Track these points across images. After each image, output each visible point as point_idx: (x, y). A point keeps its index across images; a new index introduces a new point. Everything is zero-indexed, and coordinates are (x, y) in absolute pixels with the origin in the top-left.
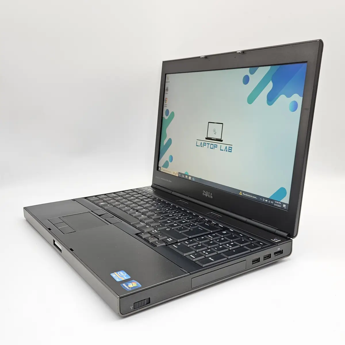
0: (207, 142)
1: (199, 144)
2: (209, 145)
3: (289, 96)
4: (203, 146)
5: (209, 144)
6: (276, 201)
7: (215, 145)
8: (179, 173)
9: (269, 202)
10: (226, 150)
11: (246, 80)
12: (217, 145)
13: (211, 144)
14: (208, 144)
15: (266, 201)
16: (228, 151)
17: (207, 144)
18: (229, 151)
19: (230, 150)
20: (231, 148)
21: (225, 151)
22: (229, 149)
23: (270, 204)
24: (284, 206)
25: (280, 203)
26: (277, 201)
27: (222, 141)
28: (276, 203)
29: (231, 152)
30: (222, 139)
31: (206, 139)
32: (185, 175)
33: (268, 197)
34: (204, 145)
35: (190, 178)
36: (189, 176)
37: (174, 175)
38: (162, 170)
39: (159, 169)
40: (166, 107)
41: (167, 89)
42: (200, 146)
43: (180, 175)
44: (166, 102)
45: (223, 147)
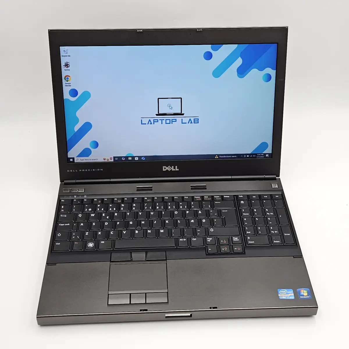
0: (159, 119)
1: (145, 121)
3: (261, 69)
4: (153, 123)
5: (164, 120)
6: (258, 154)
7: (172, 120)
8: (114, 157)
9: (251, 156)
10: (190, 122)
11: (208, 56)
12: (176, 120)
13: (166, 120)
14: (162, 120)
15: (248, 156)
16: (193, 122)
17: (160, 120)
18: (194, 123)
19: (196, 121)
20: (198, 119)
21: (188, 123)
22: (194, 121)
23: (253, 157)
24: (267, 155)
25: (263, 155)
26: (259, 154)
27: (183, 114)
28: (258, 156)
29: (198, 123)
30: (182, 113)
31: (157, 115)
32: (127, 157)
33: (250, 153)
34: (154, 122)
35: (136, 159)
36: (133, 157)
37: (106, 161)
38: (78, 160)
39: (71, 160)
40: (70, 86)
41: (67, 65)
42: (148, 124)
43: (116, 159)
44: (67, 81)
45: (186, 120)
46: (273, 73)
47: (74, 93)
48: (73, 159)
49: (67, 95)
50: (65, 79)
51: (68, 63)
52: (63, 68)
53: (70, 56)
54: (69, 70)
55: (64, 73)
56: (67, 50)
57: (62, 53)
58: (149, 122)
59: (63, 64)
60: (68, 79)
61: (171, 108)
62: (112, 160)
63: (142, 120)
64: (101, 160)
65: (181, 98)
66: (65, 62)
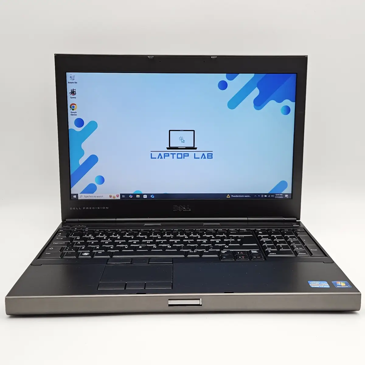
0: (170, 153)
1: (156, 155)
2: (175, 156)
3: (279, 101)
4: (163, 157)
5: (175, 154)
6: (276, 194)
7: (184, 154)
8: (121, 195)
9: (269, 196)
10: (203, 157)
11: (223, 86)
12: (188, 154)
13: (178, 154)
14: (173, 154)
15: (265, 196)
16: (206, 157)
17: (171, 154)
18: (208, 158)
19: (210, 156)
20: (212, 154)
21: (201, 158)
22: (208, 156)
23: (271, 198)
24: (286, 196)
25: (282, 195)
26: (278, 194)
27: (196, 148)
28: (276, 196)
29: (212, 158)
30: (195, 147)
31: (168, 149)
32: (134, 195)
33: (268, 193)
34: (165, 156)
35: (145, 197)
36: (142, 195)
37: (112, 198)
38: (82, 197)
39: (75, 197)
40: (76, 115)
41: (73, 92)
42: (158, 158)
43: (123, 196)
44: (73, 110)
45: (199, 155)
46: (292, 105)
47: (80, 123)
48: (77, 195)
49: (72, 125)
50: (71, 108)
51: (75, 91)
52: (69, 95)
53: (76, 83)
54: (75, 98)
55: (70, 101)
56: (74, 76)
57: (68, 80)
59: (69, 91)
60: (74, 107)
61: (183, 141)
62: (119, 198)
63: (151, 154)
64: (106, 197)
65: (194, 131)
66: (71, 90)
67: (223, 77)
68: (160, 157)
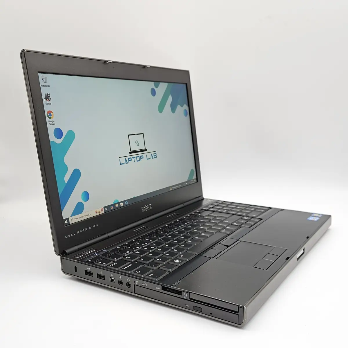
0: (131, 157)
2: (135, 159)
4: (128, 162)
5: (135, 157)
7: (141, 156)
8: (104, 208)
9: (188, 183)
10: (152, 157)
11: (153, 92)
12: (143, 156)
13: (137, 157)
14: (134, 158)
15: (186, 183)
16: (153, 158)
17: (133, 158)
18: (155, 158)
19: (155, 156)
20: (156, 154)
21: (151, 159)
22: (154, 156)
25: (193, 180)
26: (191, 180)
27: (146, 150)
28: (191, 182)
29: (156, 157)
30: (146, 149)
31: (130, 153)
32: (114, 205)
33: (187, 181)
34: (129, 160)
35: (122, 204)
36: (119, 203)
37: (98, 214)
38: (73, 220)
39: (66, 222)
40: (54, 124)
41: (48, 98)
42: (125, 164)
43: (106, 209)
44: (50, 118)
45: (149, 155)
47: (59, 133)
48: (68, 219)
49: (52, 138)
50: (48, 116)
51: (49, 96)
52: (45, 101)
53: (49, 86)
54: (50, 104)
55: (47, 108)
56: (46, 78)
57: (41, 83)
58: (125, 161)
59: (44, 96)
60: (50, 115)
61: (138, 144)
62: (103, 212)
63: (120, 160)
64: (93, 214)
66: (45, 94)
67: (151, 85)
68: (126, 162)
